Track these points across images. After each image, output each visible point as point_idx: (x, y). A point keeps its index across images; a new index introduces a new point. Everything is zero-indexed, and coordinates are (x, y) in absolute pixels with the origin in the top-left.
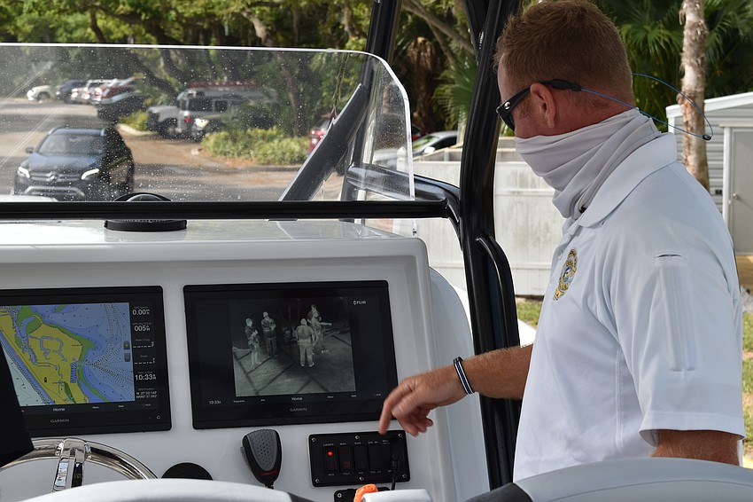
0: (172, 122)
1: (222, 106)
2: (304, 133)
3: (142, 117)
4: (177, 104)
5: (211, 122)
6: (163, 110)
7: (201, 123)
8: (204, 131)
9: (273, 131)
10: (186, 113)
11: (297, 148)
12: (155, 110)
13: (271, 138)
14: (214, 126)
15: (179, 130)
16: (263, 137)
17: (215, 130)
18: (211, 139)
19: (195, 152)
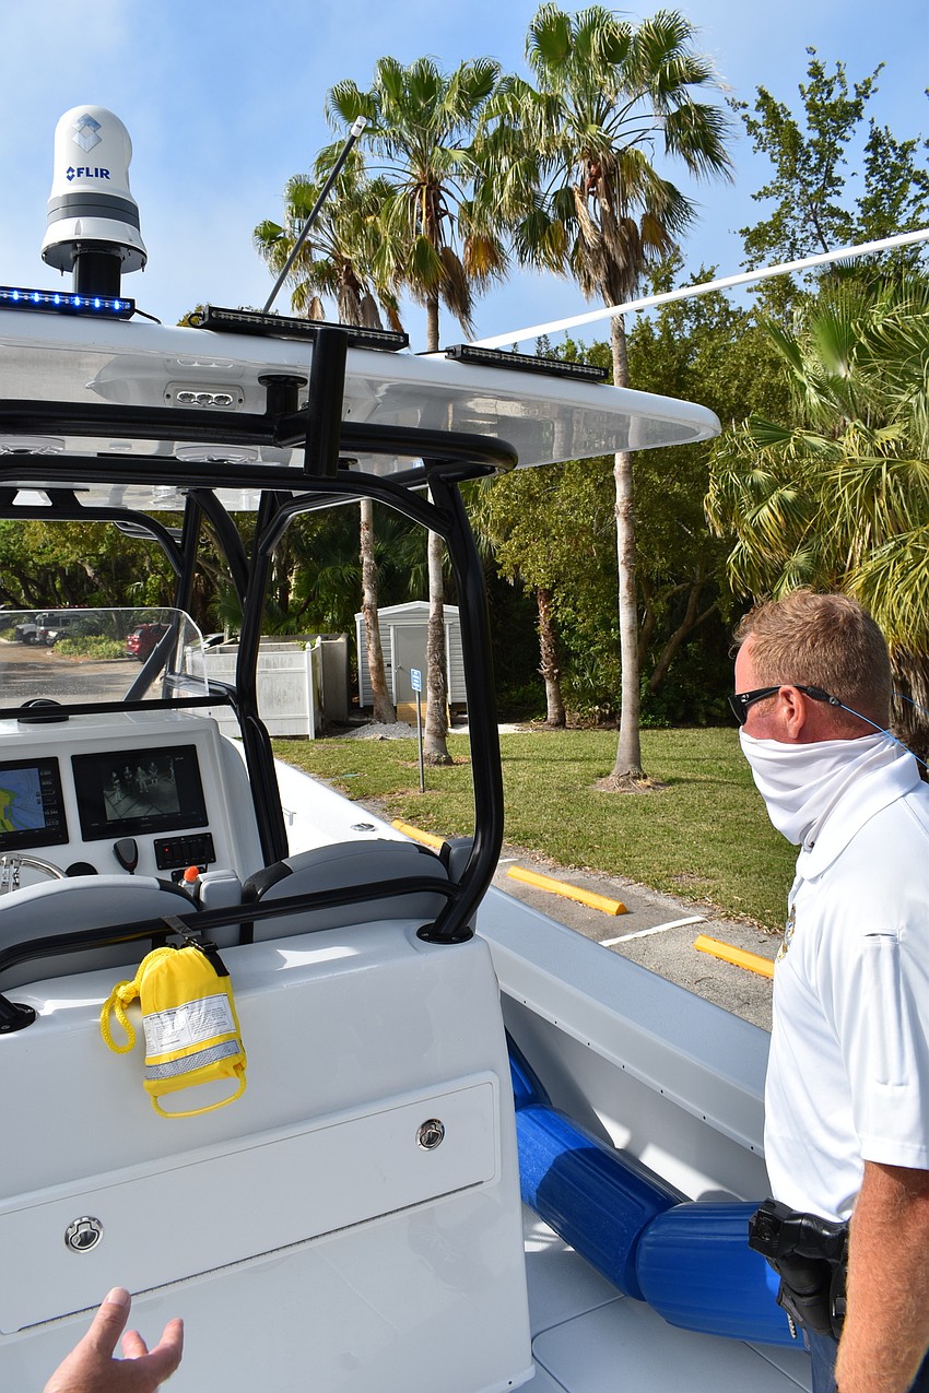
0: (33, 634)
1: (66, 622)
2: (122, 638)
3: (12, 631)
4: (35, 622)
5: (59, 633)
6: (26, 627)
7: (52, 634)
8: (55, 640)
9: (102, 637)
10: (42, 628)
11: (118, 648)
12: (20, 627)
13: (101, 642)
14: (61, 636)
15: (37, 639)
16: (95, 642)
17: (63, 638)
18: (60, 644)
19: (49, 653)
